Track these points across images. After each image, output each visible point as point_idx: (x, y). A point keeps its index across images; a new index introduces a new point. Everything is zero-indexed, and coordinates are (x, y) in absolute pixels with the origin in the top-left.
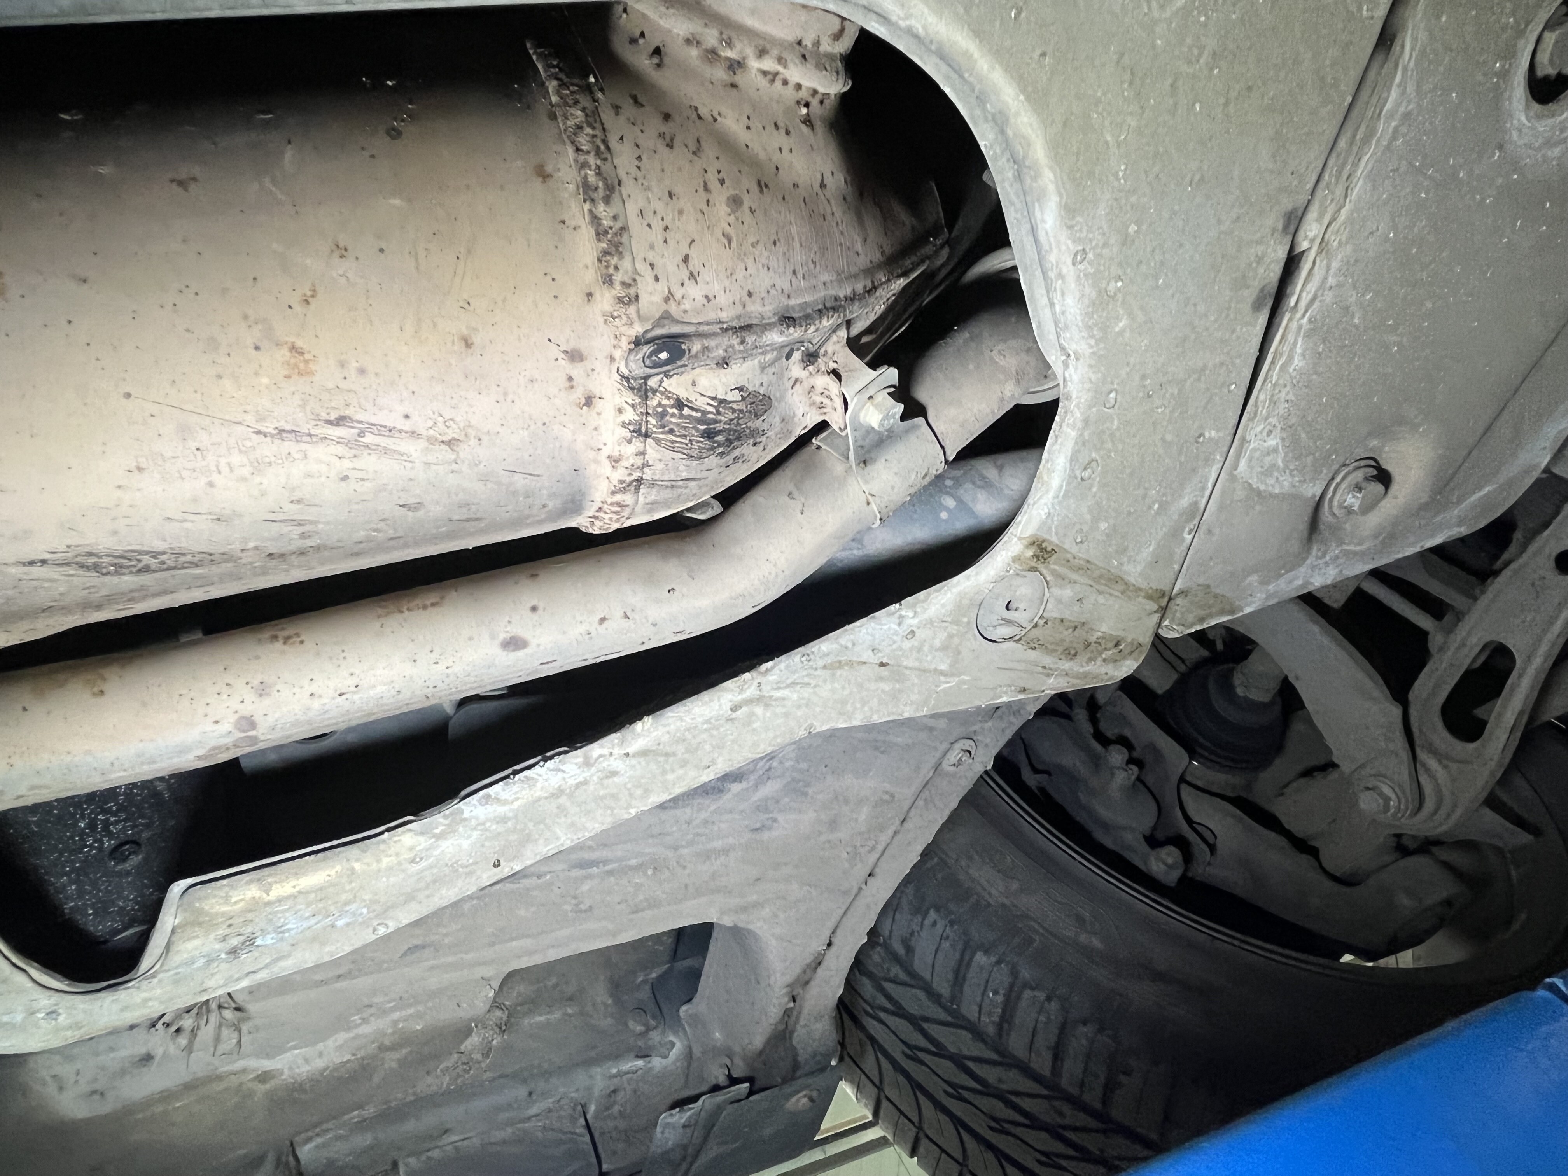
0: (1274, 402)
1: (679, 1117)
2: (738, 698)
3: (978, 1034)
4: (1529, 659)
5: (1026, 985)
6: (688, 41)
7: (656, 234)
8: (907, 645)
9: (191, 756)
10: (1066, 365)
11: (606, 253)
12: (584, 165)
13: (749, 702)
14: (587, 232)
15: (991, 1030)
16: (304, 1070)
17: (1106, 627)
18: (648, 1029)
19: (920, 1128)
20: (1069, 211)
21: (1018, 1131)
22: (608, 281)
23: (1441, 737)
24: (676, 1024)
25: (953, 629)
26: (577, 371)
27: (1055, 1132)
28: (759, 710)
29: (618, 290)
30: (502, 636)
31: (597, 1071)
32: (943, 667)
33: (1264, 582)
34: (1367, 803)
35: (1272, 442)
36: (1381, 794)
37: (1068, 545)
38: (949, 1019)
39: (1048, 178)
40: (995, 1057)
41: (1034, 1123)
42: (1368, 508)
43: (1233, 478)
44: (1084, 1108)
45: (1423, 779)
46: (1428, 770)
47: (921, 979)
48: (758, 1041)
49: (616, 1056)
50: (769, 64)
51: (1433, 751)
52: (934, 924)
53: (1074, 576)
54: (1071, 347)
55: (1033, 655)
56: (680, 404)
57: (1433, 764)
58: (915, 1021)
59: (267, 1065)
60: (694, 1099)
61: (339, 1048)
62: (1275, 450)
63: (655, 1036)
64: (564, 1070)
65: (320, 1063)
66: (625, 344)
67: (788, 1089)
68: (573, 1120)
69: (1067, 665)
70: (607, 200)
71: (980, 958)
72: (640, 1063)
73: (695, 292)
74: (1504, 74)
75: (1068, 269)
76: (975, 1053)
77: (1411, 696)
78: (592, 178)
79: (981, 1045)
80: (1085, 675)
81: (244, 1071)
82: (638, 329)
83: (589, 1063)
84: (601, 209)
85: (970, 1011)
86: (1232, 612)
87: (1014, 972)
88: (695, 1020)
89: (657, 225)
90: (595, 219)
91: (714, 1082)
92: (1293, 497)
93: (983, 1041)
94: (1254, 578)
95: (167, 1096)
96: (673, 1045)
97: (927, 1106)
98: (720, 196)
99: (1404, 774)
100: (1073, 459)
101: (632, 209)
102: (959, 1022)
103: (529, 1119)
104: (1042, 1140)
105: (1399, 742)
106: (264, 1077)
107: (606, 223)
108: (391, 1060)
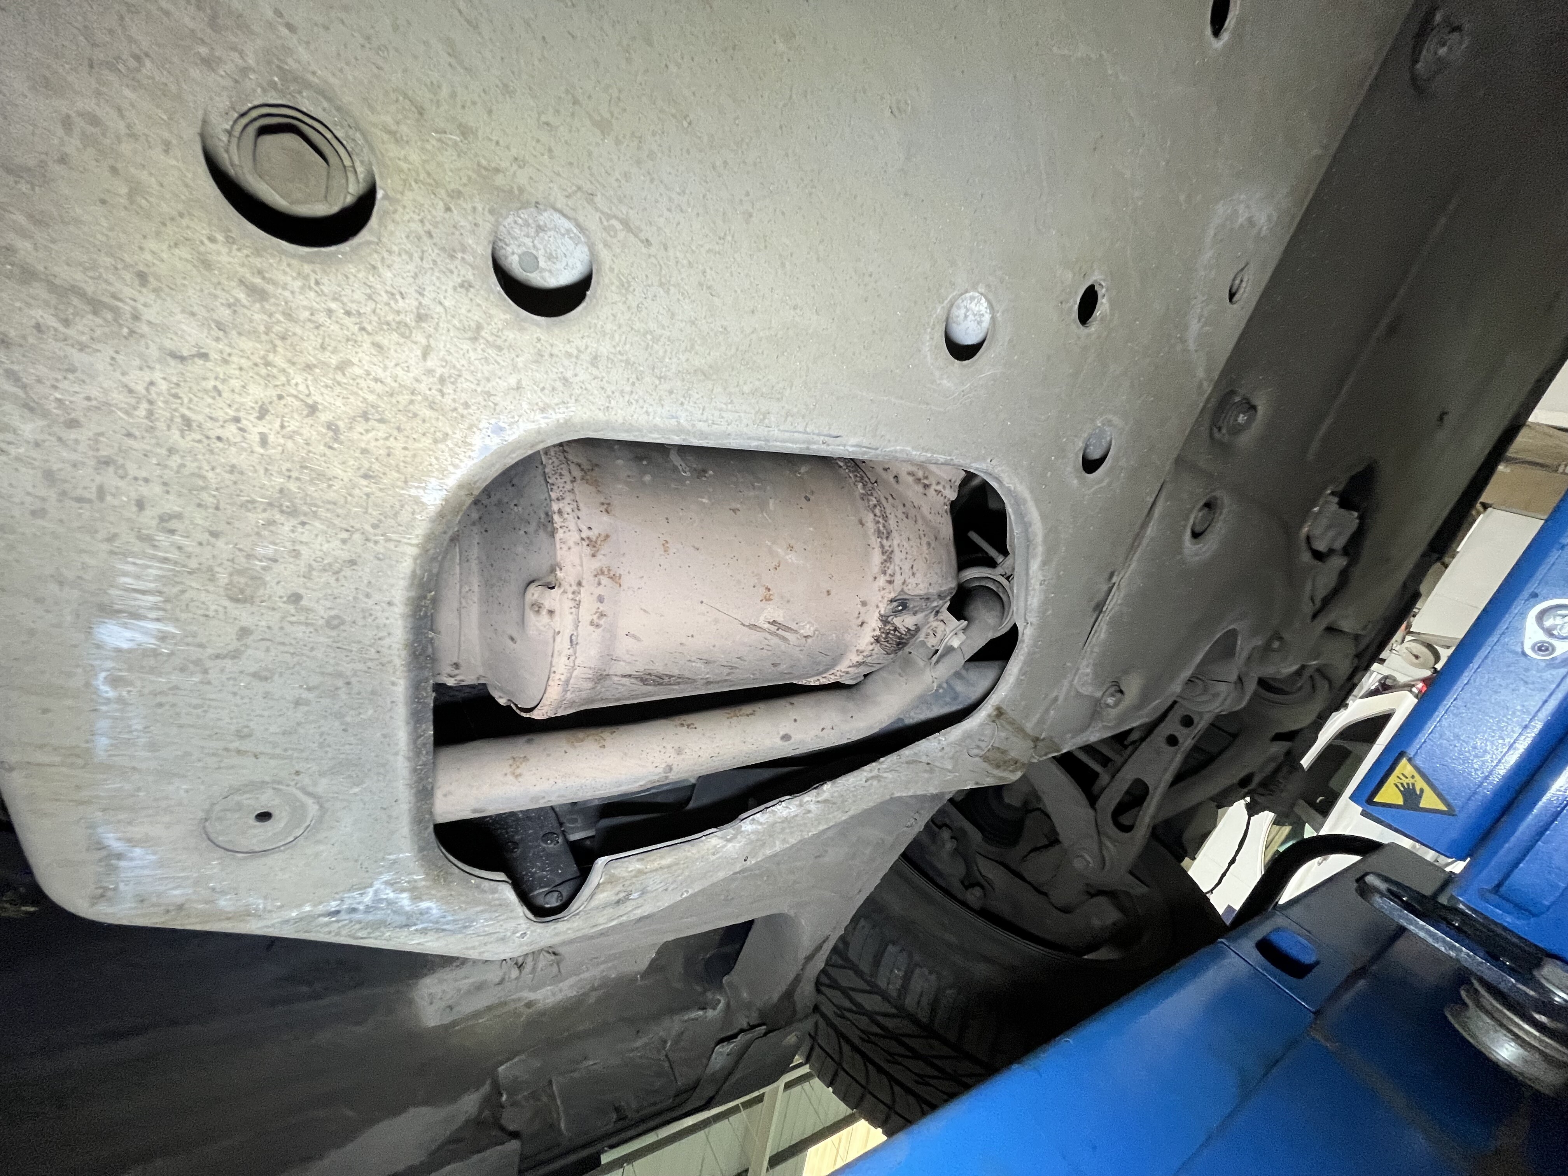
0: (1092, 652)
1: (726, 1048)
2: (870, 775)
3: (885, 997)
4: (1156, 788)
5: (917, 965)
6: (909, 474)
7: (903, 556)
8: (940, 754)
9: (637, 785)
10: (1025, 627)
11: (885, 561)
12: (878, 522)
13: (872, 778)
14: (877, 551)
15: (894, 994)
16: (551, 1001)
17: (1013, 754)
18: (705, 991)
19: (839, 1064)
20: (1044, 563)
21: (906, 1062)
22: (884, 573)
23: (1112, 830)
24: (720, 987)
25: (958, 748)
26: (863, 610)
27: (926, 1060)
28: (875, 783)
29: (888, 578)
30: (782, 733)
31: (676, 1018)
32: (950, 767)
33: (1073, 738)
34: (1078, 864)
35: (1088, 670)
36: (1086, 860)
37: (1009, 711)
38: (868, 988)
39: (1040, 549)
40: (894, 1011)
41: (916, 1055)
42: (1116, 704)
43: (1071, 685)
44: (944, 1041)
45: (1104, 852)
46: (1107, 848)
47: (853, 963)
48: (776, 996)
49: (687, 1008)
50: (939, 488)
51: (1109, 838)
52: (863, 927)
53: (1008, 727)
54: (1030, 620)
55: (985, 765)
56: (896, 629)
57: (1109, 844)
58: (845, 992)
59: (532, 996)
60: (735, 1036)
61: (571, 987)
62: (1088, 675)
63: (709, 995)
64: (656, 1017)
65: (560, 997)
66: (886, 600)
67: (788, 1029)
68: (659, 1051)
69: (996, 772)
70: (887, 538)
71: (891, 948)
72: (701, 1013)
73: (912, 581)
74: (1185, 527)
75: (1037, 587)
76: (883, 1010)
77: (1097, 806)
78: (881, 528)
79: (887, 1004)
80: (1001, 778)
81: (519, 999)
82: (893, 595)
83: (672, 1011)
84: (885, 542)
85: (882, 983)
86: (1058, 751)
87: (910, 956)
88: (730, 984)
89: (904, 551)
90: (882, 546)
91: (739, 1027)
92: (1091, 697)
93: (889, 1002)
94: (1069, 735)
95: (477, 1015)
96: (719, 1001)
97: (846, 1048)
98: (925, 540)
99: (1095, 847)
100: (1021, 670)
101: (896, 542)
102: (874, 990)
103: (633, 1050)
104: (918, 1066)
105: (1093, 831)
106: (529, 1005)
107: (887, 548)
108: (594, 995)
